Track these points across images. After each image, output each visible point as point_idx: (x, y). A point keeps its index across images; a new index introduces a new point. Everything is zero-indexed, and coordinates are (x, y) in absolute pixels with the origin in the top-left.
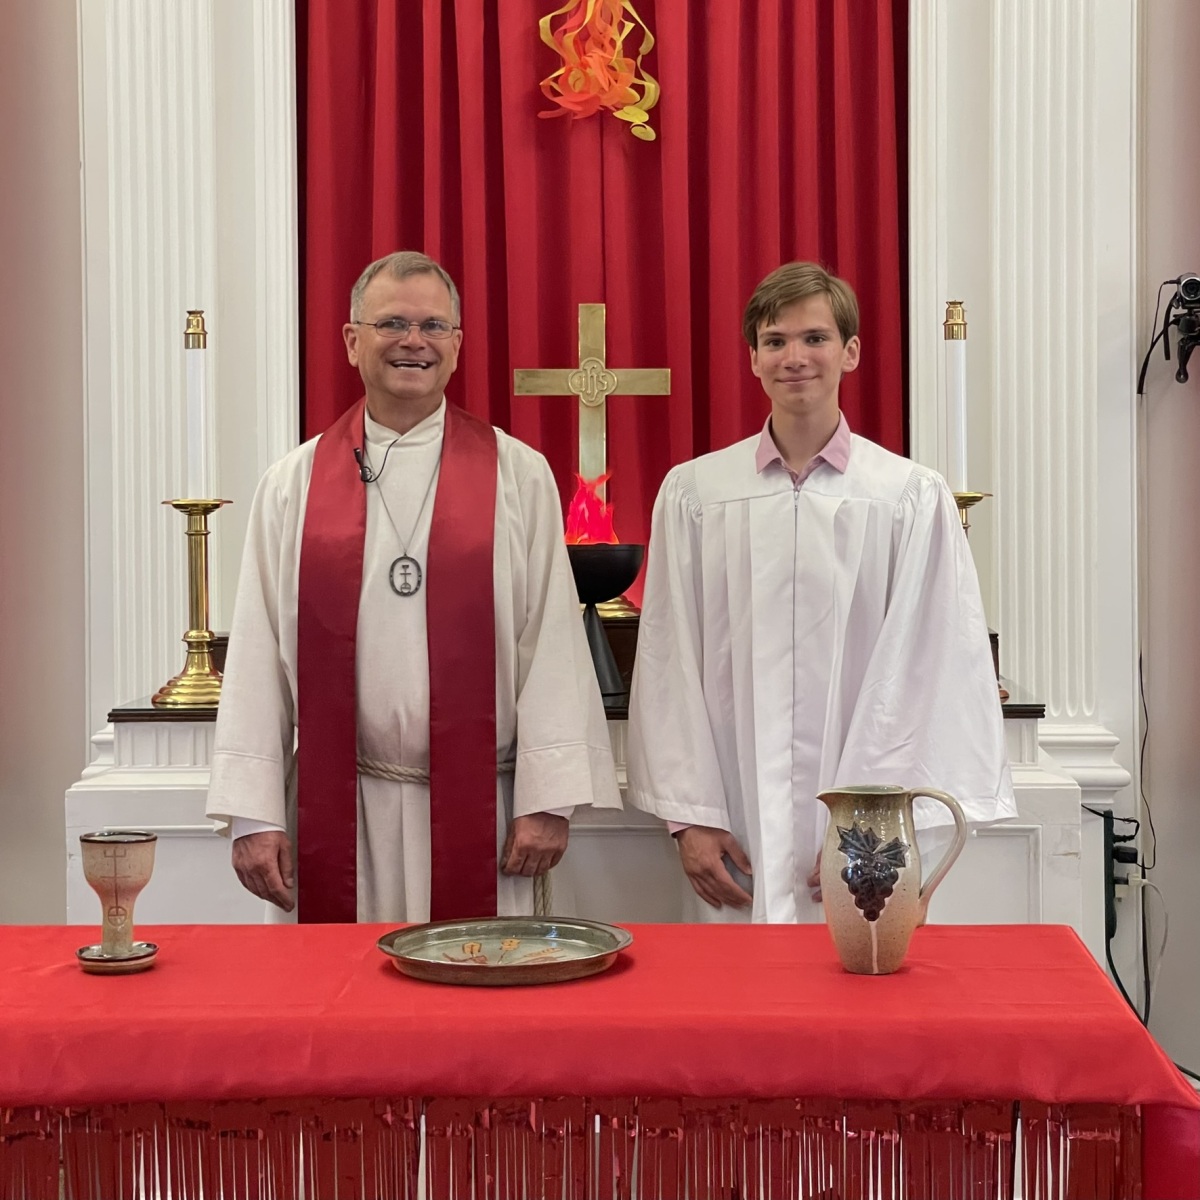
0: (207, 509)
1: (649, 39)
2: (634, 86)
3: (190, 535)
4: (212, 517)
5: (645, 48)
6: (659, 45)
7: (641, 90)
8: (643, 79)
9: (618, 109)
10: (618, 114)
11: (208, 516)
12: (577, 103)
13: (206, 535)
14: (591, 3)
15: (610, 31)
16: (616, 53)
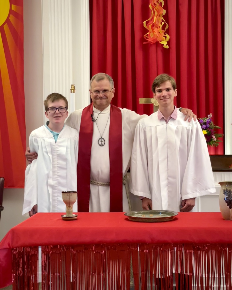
1: (167, 26)
2: (164, 36)
5: (167, 28)
6: (169, 27)
8: (166, 35)
9: (160, 41)
14: (155, 18)
15: (159, 24)
16: (160, 29)
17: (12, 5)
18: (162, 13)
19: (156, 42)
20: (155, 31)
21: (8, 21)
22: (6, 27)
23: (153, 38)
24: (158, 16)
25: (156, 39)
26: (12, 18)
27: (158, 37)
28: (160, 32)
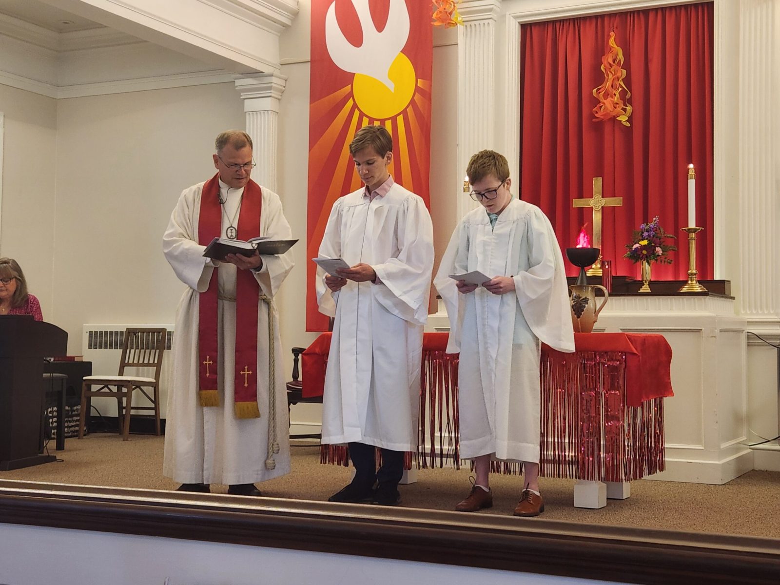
1: (629, 93)
2: (623, 109)
5: (628, 97)
6: (633, 96)
7: (625, 110)
8: (627, 106)
10: (617, 118)
12: (602, 115)
14: (608, 83)
15: (614, 92)
16: (616, 99)
17: (419, 80)
18: (620, 75)
19: (611, 118)
20: (605, 101)
21: (412, 102)
22: (410, 111)
23: (603, 112)
24: (613, 79)
25: (608, 113)
26: (418, 98)
27: (612, 110)
28: (617, 102)
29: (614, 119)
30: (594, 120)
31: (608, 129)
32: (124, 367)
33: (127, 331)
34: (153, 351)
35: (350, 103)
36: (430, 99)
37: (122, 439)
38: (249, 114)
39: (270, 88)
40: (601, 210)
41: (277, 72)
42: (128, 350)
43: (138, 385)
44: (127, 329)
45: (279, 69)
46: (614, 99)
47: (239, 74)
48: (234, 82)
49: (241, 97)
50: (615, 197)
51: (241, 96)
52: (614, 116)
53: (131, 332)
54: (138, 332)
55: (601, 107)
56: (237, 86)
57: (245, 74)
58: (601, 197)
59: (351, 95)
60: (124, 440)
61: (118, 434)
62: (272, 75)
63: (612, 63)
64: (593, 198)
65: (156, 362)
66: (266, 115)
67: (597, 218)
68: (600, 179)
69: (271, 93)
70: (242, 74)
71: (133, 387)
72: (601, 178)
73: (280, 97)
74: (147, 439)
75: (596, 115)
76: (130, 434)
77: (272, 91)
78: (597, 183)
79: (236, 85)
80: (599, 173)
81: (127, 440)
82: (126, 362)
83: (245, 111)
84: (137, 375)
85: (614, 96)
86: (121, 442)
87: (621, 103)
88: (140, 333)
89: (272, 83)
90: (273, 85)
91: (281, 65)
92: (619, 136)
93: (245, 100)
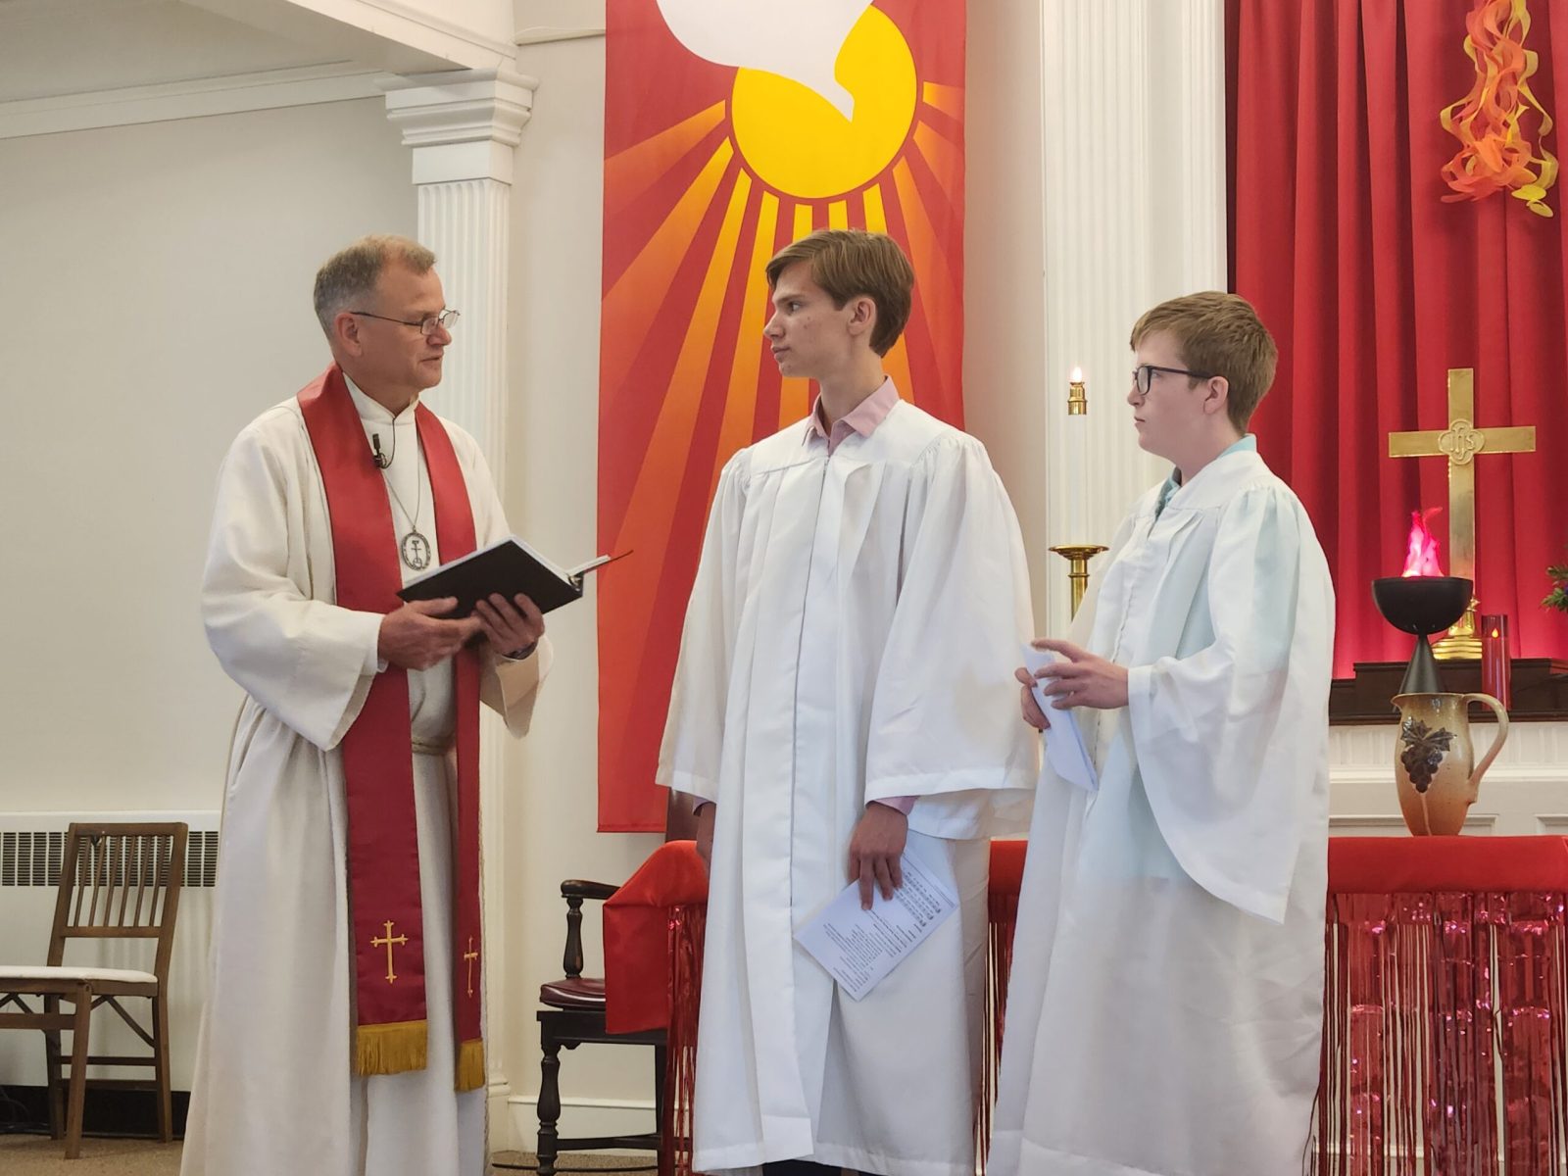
0: (1087, 553)
1: (1548, 120)
2: (1531, 165)
3: (1072, 577)
4: (1090, 561)
5: (1544, 130)
6: (1558, 128)
7: (1536, 169)
8: (1542, 158)
9: (1517, 189)
10: (1516, 194)
11: (1088, 561)
12: (1469, 186)
13: (1086, 577)
14: (1485, 91)
15: (1505, 116)
16: (1512, 136)
17: (928, 87)
18: (1522, 64)
19: (1496, 193)
20: (1478, 144)
21: (908, 149)
22: (902, 175)
23: (1473, 175)
24: (1501, 81)
25: (1487, 178)
26: (924, 136)
27: (1498, 170)
28: (1514, 146)
29: (1503, 197)
30: (1445, 199)
31: (1486, 225)
32: (63, 939)
33: (73, 834)
34: (149, 891)
35: (723, 154)
36: (959, 142)
37: (63, 1153)
38: (426, 189)
39: (488, 114)
40: (1472, 466)
41: (506, 68)
42: (76, 890)
43: (108, 992)
44: (71, 825)
45: (514, 59)
46: (1506, 138)
47: (397, 74)
48: (385, 96)
49: (404, 142)
50: (1511, 426)
51: (403, 138)
52: (1505, 187)
53: (84, 836)
54: (106, 836)
55: (1465, 161)
56: (390, 111)
57: (413, 73)
58: (1471, 426)
59: (725, 129)
60: (68, 1157)
61: (49, 1137)
62: (490, 77)
63: (1495, 31)
64: (1447, 428)
65: (157, 923)
66: (477, 192)
67: (1461, 484)
68: (1468, 373)
69: (490, 127)
70: (405, 74)
71: (94, 998)
72: (1472, 369)
73: (515, 140)
74: (136, 1151)
75: (1453, 185)
76: (83, 1136)
77: (493, 123)
78: (1460, 385)
79: (388, 107)
80: (1465, 357)
81: (77, 1157)
82: (71, 923)
83: (415, 180)
84: (103, 965)
85: (1504, 128)
86: (60, 1163)
87: (1523, 146)
88: (109, 838)
89: (491, 99)
90: (497, 105)
91: (520, 45)
92: (1518, 244)
93: (415, 150)
